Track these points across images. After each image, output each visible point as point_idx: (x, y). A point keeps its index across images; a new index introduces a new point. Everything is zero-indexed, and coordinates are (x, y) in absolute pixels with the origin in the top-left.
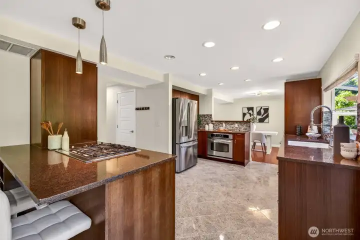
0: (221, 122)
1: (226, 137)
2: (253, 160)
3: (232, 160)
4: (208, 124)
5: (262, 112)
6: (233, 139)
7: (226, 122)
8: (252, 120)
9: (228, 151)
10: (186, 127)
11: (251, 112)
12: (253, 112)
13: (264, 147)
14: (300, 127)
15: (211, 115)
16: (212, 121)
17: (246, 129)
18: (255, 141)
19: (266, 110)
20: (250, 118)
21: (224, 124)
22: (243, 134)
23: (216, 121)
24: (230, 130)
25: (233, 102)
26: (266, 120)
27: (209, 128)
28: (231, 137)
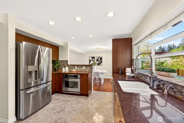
0: (74, 66)
1: (76, 77)
2: (94, 91)
3: (80, 93)
4: (65, 67)
5: (99, 59)
6: (81, 79)
7: (77, 66)
8: (94, 64)
9: (77, 87)
10: (36, 71)
11: (93, 59)
12: (94, 59)
13: (100, 79)
14: (122, 69)
15: (67, 61)
16: (68, 65)
17: (90, 70)
18: (95, 77)
19: (101, 58)
20: (93, 63)
21: (76, 67)
22: (87, 74)
23: (70, 65)
24: (80, 71)
25: (84, 53)
26: (101, 64)
27: (66, 70)
28: (79, 76)
